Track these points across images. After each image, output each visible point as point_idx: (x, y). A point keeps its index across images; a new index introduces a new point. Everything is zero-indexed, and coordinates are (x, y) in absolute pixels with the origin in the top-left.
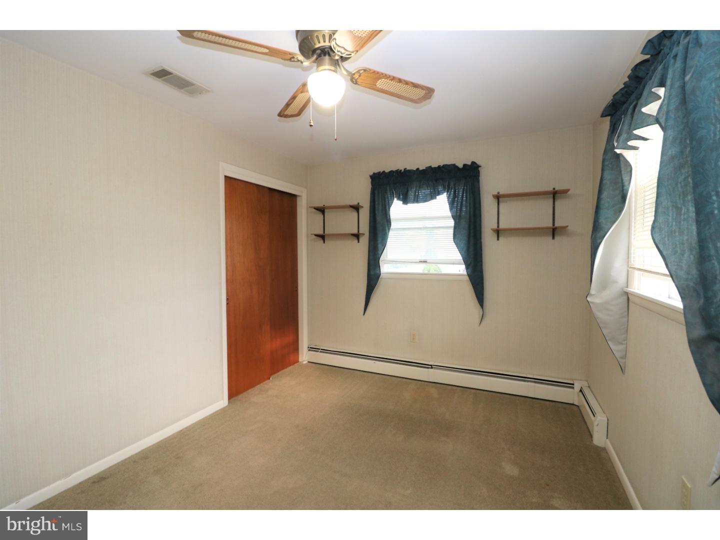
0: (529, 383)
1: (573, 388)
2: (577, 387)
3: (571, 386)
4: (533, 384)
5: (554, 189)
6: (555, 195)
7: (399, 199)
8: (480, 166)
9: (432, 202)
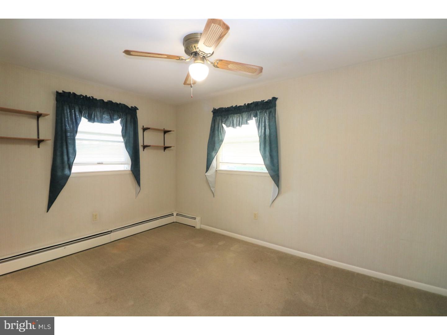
0: (160, 220)
1: (173, 215)
2: (175, 214)
3: (172, 215)
4: (161, 219)
5: (164, 129)
6: (165, 132)
7: (85, 117)
8: (138, 109)
9: (111, 125)
